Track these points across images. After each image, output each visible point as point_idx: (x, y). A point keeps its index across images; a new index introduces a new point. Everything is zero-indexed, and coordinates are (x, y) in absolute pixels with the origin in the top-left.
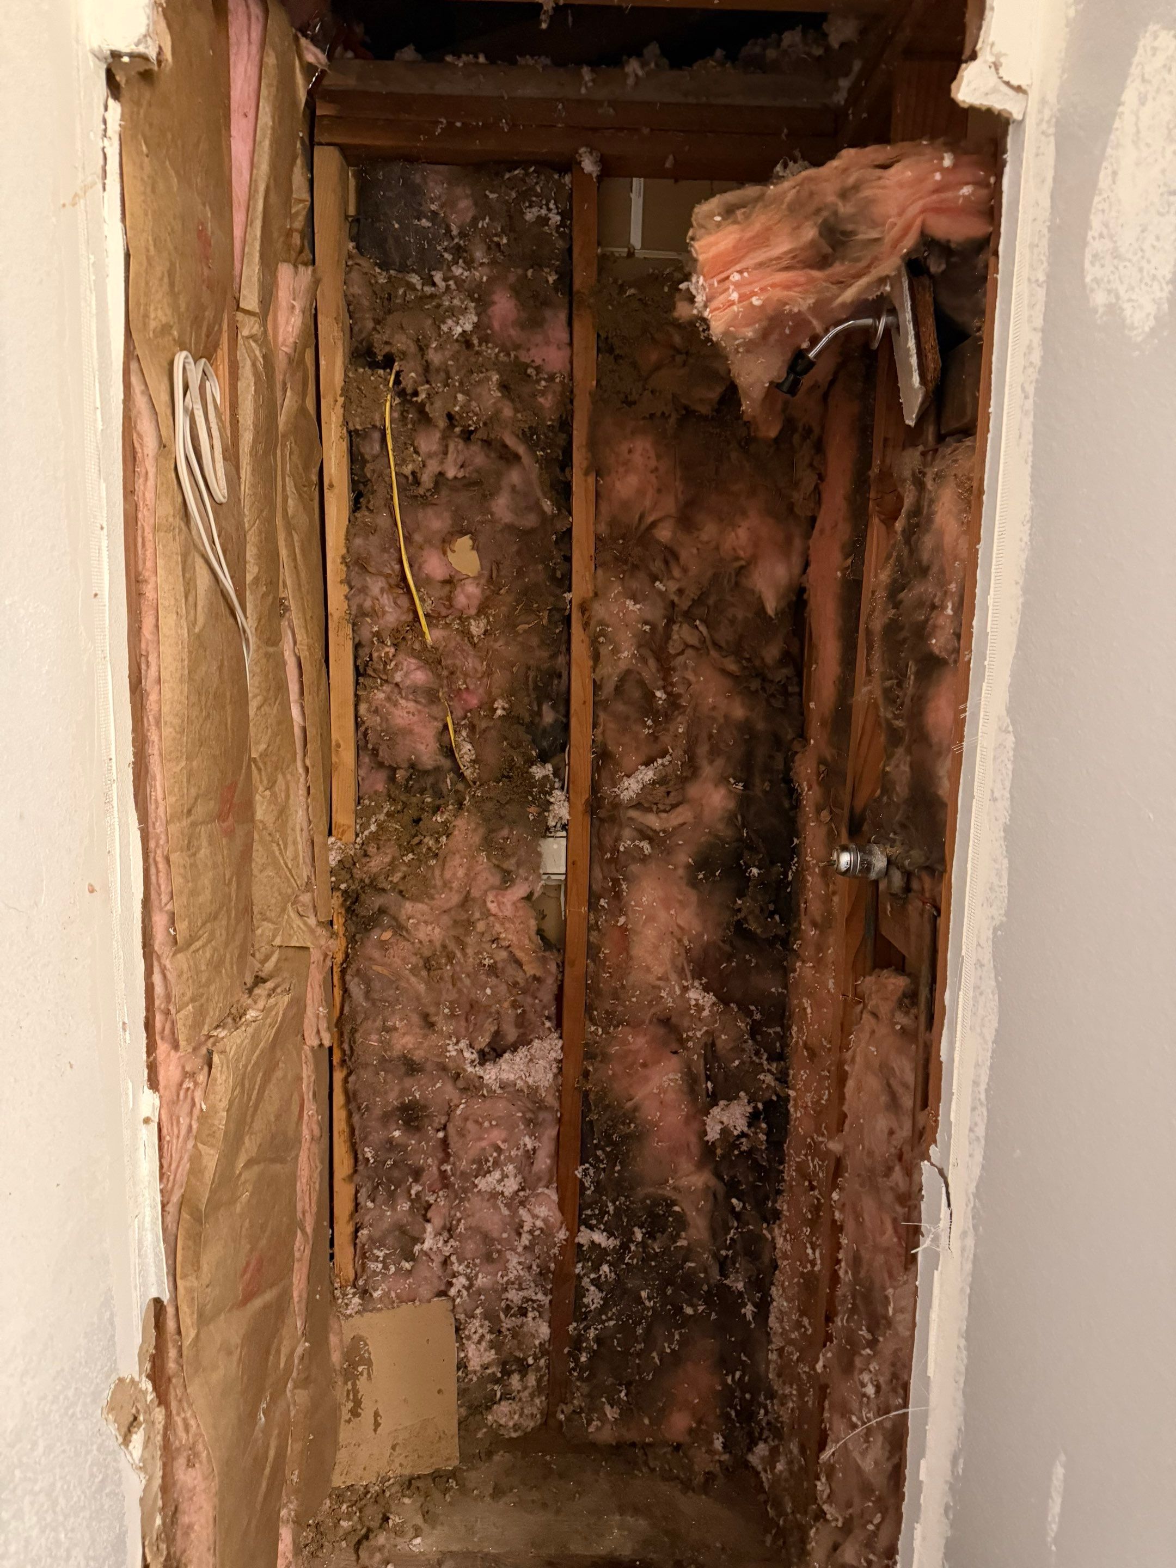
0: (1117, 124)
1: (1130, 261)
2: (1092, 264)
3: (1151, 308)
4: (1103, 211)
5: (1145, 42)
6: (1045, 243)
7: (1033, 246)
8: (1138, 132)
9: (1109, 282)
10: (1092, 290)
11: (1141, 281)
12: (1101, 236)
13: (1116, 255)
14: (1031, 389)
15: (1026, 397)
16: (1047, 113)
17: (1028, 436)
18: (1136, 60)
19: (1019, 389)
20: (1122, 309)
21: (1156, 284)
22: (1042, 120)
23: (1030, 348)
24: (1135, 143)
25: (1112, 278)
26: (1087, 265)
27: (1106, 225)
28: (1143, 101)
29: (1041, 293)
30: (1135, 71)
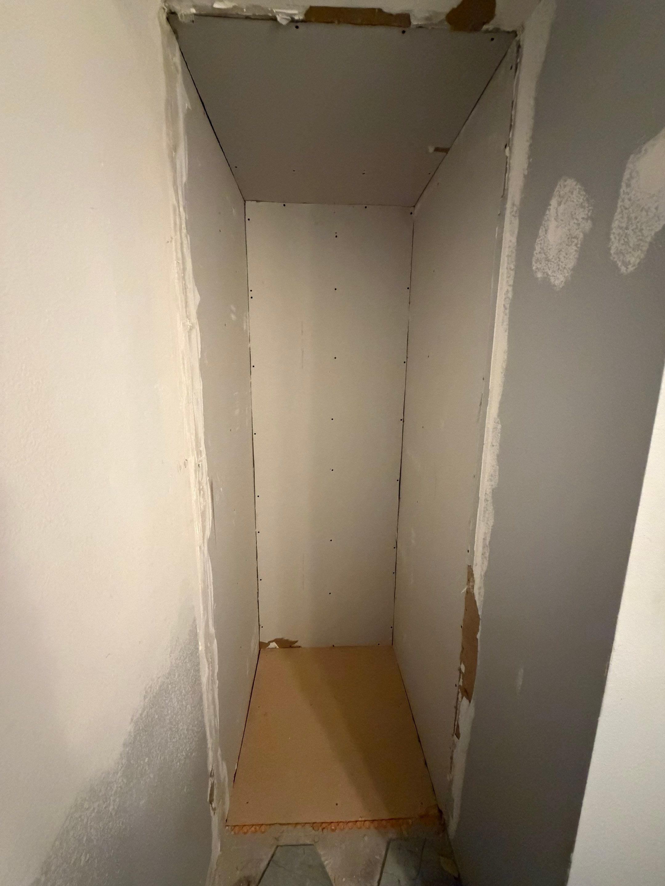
0: (547, 212)
1: (553, 262)
2: (536, 263)
3: (562, 279)
4: (541, 244)
5: (561, 182)
6: (514, 255)
7: (508, 256)
8: (557, 215)
9: (543, 269)
10: (536, 272)
11: (559, 269)
12: (540, 253)
13: (547, 260)
14: (508, 306)
15: (506, 309)
16: (515, 208)
17: (506, 323)
18: (557, 189)
19: (502, 306)
20: (549, 279)
21: (565, 271)
22: (512, 211)
23: (508, 291)
24: (556, 220)
25: (545, 268)
26: (533, 263)
27: (542, 249)
28: (559, 204)
29: (512, 273)
30: (556, 193)
